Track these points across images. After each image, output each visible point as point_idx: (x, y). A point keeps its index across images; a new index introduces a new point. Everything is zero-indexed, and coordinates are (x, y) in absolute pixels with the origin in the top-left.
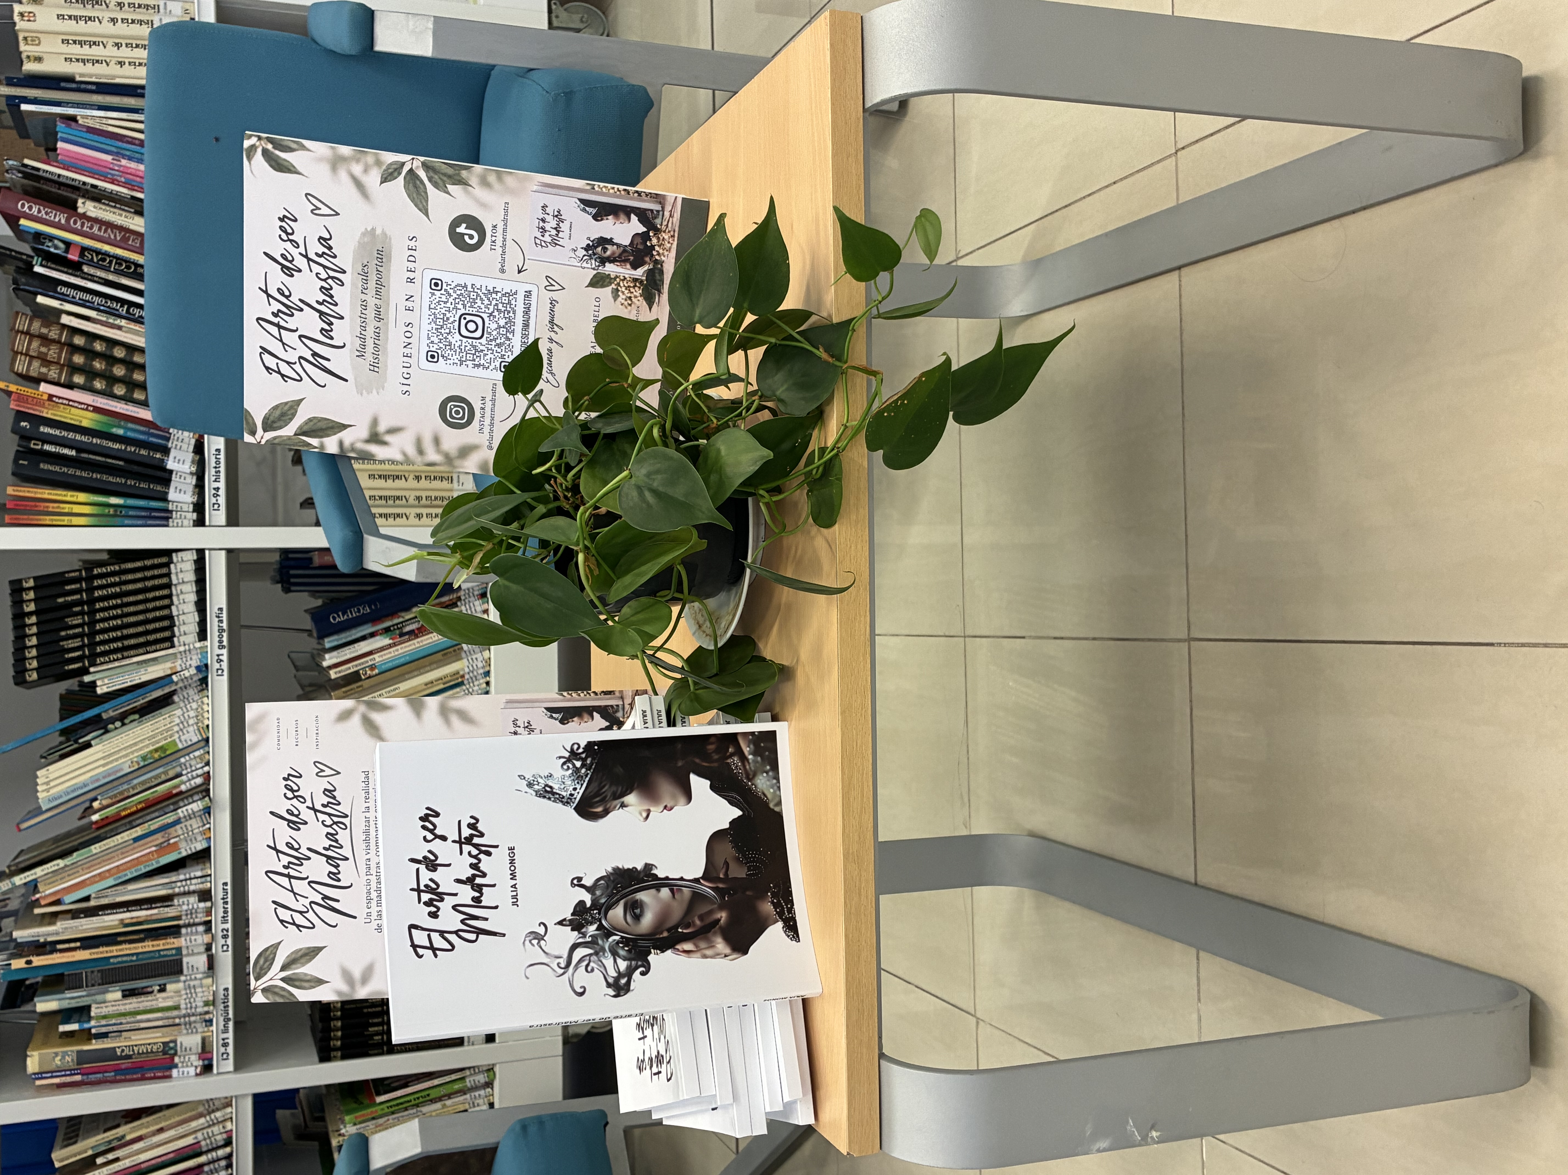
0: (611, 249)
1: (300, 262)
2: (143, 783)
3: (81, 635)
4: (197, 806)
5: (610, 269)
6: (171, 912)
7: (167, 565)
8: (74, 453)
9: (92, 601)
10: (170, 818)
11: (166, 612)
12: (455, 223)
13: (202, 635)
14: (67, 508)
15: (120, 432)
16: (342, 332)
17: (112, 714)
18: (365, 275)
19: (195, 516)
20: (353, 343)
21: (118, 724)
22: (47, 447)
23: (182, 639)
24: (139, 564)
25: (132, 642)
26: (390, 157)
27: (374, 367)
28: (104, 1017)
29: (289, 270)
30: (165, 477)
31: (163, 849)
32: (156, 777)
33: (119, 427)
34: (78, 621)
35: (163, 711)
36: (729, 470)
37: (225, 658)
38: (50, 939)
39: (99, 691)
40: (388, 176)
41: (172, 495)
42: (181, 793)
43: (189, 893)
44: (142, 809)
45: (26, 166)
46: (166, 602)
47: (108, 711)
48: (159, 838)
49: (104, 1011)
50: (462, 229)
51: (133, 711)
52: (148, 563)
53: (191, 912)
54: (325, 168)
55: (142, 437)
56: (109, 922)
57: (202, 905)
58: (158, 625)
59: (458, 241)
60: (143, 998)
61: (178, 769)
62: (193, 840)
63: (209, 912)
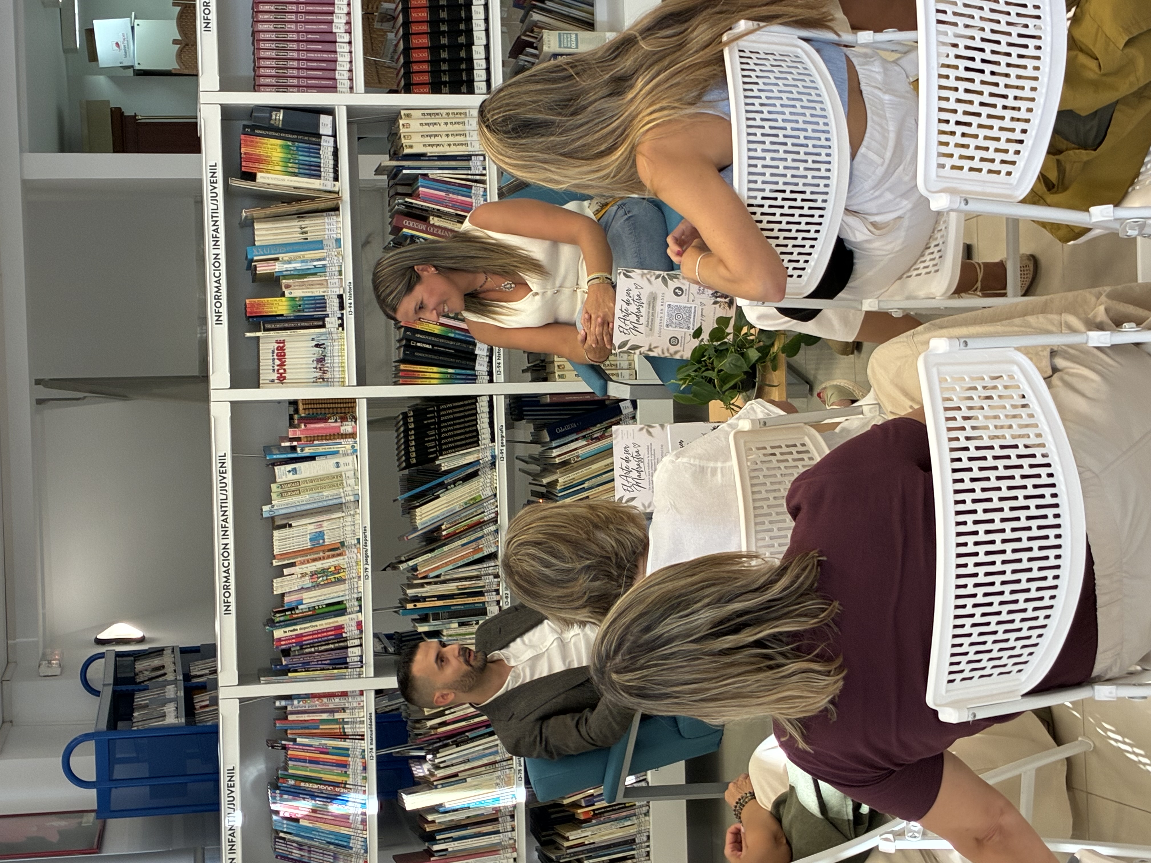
0: (719, 294)
1: (632, 302)
2: (466, 516)
3: (434, 440)
4: (493, 528)
5: (719, 299)
6: (481, 583)
7: (475, 404)
8: (430, 347)
9: (440, 422)
10: (479, 534)
11: (474, 428)
12: (675, 289)
13: (493, 440)
14: (428, 375)
15: (452, 335)
16: (642, 320)
17: (449, 481)
18: (649, 304)
19: (488, 378)
20: (645, 323)
21: (452, 486)
22: (418, 344)
23: (483, 442)
24: (462, 403)
25: (459, 443)
26: (658, 273)
27: (651, 330)
28: (451, 636)
29: (628, 304)
30: (473, 357)
31: (477, 550)
32: (472, 513)
33: (452, 333)
34: (433, 432)
35: (474, 479)
36: (751, 358)
37: (504, 451)
38: (424, 595)
39: (443, 469)
40: (657, 277)
41: (477, 367)
42: (484, 521)
43: (489, 574)
44: (467, 529)
45: (406, 202)
46: (474, 423)
47: (447, 479)
48: (474, 545)
49: (450, 632)
50: (677, 291)
51: (459, 480)
52: (466, 402)
53: (490, 583)
54: (640, 277)
55: (463, 338)
56: (451, 588)
57: (496, 580)
58: (471, 435)
59: (676, 294)
60: (467, 627)
61: (482, 510)
62: (489, 546)
63: (498, 585)
